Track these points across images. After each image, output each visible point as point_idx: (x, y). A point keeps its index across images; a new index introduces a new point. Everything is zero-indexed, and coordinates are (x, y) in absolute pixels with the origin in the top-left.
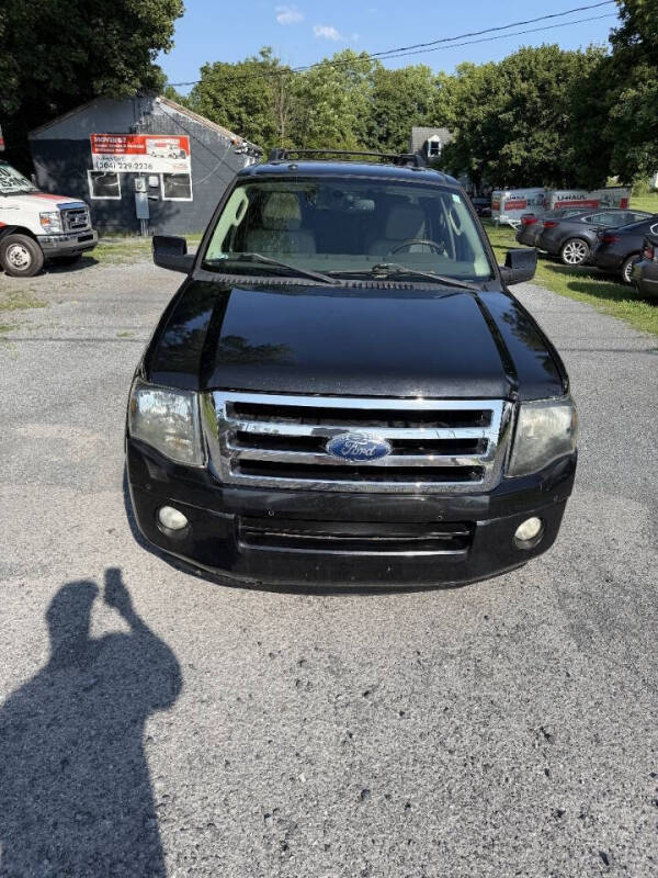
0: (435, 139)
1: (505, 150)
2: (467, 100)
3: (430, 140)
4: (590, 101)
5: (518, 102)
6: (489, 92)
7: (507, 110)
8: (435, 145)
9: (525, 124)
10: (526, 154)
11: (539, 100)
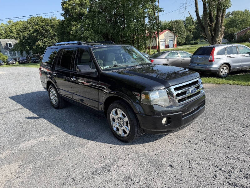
0: (10, 42)
1: (37, 43)
2: (19, 30)
3: (8, 43)
4: (63, 30)
5: (36, 31)
6: (26, 28)
7: (34, 33)
8: (10, 44)
9: (40, 36)
10: (43, 44)
11: (43, 30)
